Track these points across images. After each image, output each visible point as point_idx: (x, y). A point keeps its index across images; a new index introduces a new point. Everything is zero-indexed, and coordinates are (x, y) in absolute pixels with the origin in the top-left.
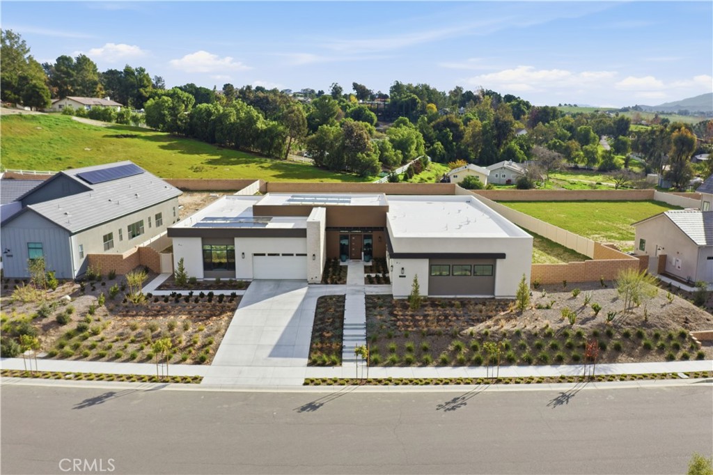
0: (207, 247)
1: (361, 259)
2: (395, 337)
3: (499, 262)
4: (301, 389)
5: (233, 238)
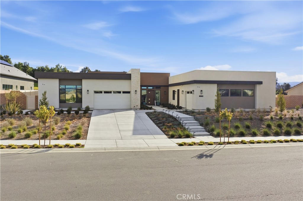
0: (62, 87)
1: (154, 105)
5: (81, 80)
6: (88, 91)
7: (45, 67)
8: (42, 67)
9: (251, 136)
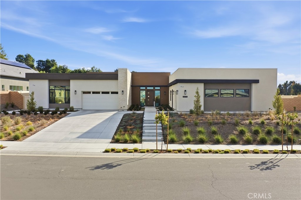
0: (52, 87)
1: (153, 106)
2: (187, 125)
3: (254, 86)
4: (101, 155)
5: (69, 81)
6: (76, 91)
7: (82, 69)
8: (79, 69)
9: (213, 143)
